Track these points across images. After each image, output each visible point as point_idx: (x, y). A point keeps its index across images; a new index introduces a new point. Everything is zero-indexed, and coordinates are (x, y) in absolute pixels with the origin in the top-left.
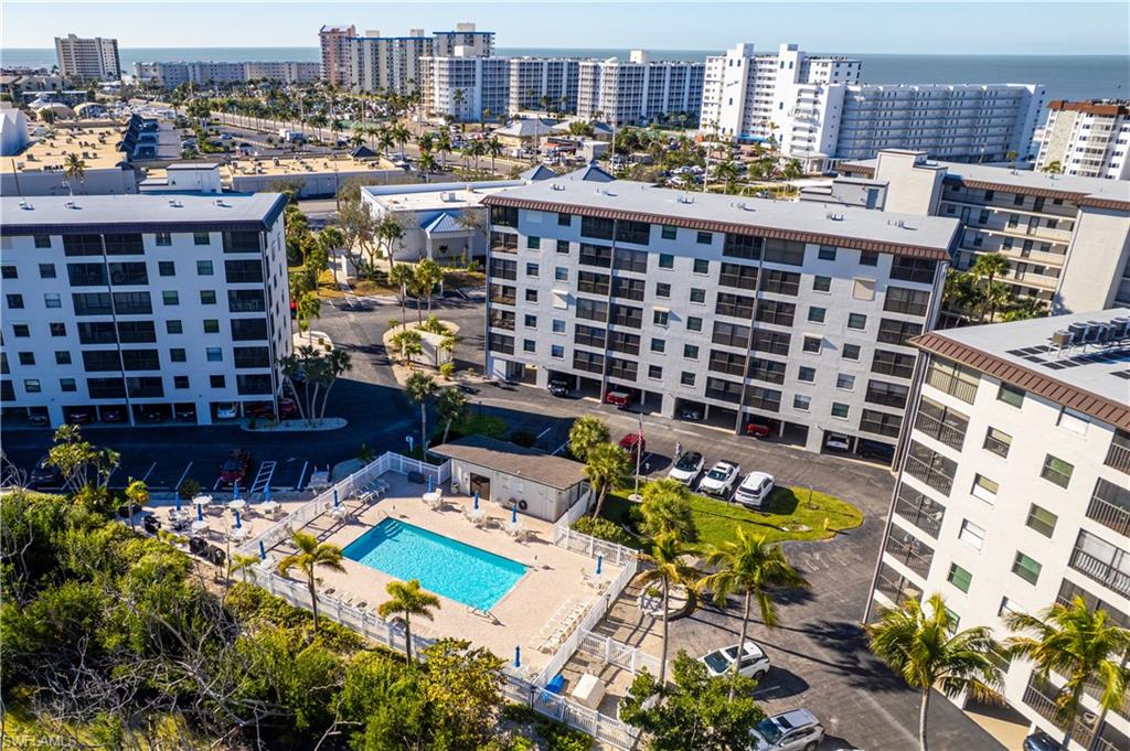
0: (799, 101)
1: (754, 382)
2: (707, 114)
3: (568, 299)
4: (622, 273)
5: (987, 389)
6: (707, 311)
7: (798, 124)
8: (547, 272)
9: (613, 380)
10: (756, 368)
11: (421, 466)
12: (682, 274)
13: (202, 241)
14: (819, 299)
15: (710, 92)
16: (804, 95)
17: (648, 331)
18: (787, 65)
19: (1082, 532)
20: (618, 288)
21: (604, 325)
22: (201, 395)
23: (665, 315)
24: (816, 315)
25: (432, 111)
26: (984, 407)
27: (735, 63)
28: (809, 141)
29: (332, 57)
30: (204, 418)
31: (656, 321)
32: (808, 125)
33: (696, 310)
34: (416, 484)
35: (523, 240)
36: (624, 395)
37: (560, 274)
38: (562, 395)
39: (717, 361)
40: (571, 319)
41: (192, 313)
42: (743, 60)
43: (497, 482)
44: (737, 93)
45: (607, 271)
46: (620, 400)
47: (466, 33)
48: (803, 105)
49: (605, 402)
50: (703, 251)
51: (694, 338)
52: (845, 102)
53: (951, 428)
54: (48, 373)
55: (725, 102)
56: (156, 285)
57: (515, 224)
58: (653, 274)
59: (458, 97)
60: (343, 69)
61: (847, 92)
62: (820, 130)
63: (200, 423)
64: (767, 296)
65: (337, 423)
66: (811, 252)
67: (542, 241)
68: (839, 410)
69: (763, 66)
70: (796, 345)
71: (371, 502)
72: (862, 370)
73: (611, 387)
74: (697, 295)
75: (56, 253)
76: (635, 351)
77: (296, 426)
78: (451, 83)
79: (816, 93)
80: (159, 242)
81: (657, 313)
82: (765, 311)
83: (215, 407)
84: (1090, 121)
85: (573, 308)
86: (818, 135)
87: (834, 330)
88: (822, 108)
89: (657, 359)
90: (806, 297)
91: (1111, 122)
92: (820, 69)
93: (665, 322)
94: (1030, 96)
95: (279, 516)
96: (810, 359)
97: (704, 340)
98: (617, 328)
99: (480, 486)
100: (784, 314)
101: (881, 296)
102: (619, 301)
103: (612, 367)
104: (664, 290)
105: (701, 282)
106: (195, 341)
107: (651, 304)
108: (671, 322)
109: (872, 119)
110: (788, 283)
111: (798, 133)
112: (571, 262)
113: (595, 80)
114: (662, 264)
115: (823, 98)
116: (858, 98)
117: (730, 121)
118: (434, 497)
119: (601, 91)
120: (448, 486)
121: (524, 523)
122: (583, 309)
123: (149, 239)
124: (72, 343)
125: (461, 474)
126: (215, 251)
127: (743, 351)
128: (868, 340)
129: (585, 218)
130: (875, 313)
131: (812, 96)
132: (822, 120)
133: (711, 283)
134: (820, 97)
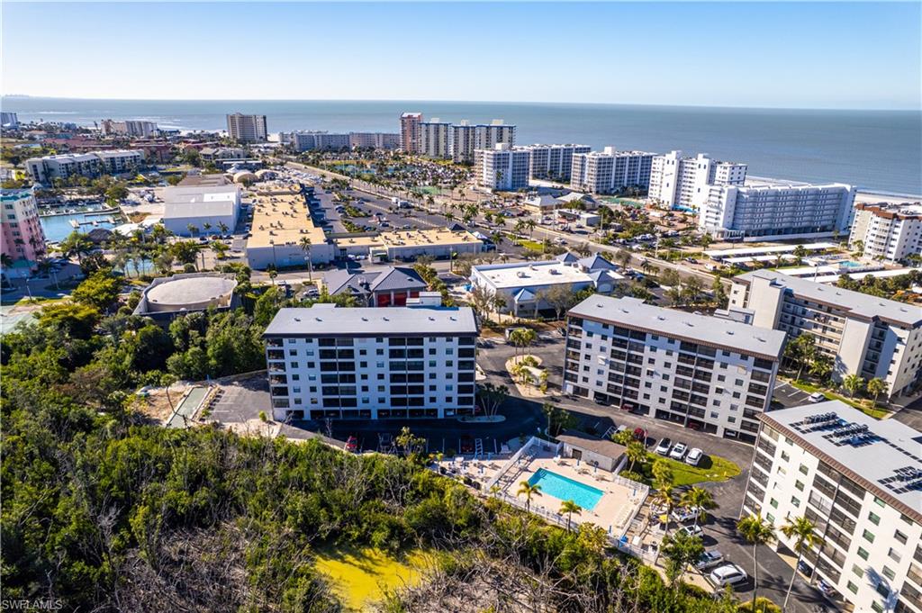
0: (710, 195)
1: (693, 405)
2: (654, 192)
3: (606, 361)
4: (632, 352)
5: (782, 438)
6: (672, 372)
7: (709, 209)
8: (596, 348)
9: (626, 398)
10: (694, 399)
11: (549, 444)
12: (660, 356)
13: (449, 340)
14: (723, 372)
15: (655, 178)
16: (713, 193)
17: (644, 378)
18: (702, 166)
19: (812, 491)
20: (630, 358)
21: (623, 374)
22: (441, 405)
23: (652, 372)
24: (721, 378)
25: (482, 183)
26: (781, 444)
27: (671, 162)
28: (716, 219)
29: (408, 133)
30: (441, 415)
31: (648, 374)
32: (715, 210)
33: (667, 371)
34: (547, 452)
35: (584, 333)
36: (631, 406)
37: (602, 349)
38: (601, 404)
39: (676, 394)
40: (607, 369)
41: (441, 370)
42: (676, 161)
43: (585, 453)
44: (672, 180)
45: (626, 351)
46: (630, 408)
47: (498, 127)
48: (712, 198)
49: (622, 408)
50: (671, 346)
51: (665, 383)
52: (737, 197)
53: (771, 449)
54: (374, 395)
55: (664, 184)
56: (427, 358)
57: (581, 326)
58: (647, 354)
59: (499, 176)
60: (415, 141)
61: (739, 192)
62: (723, 214)
63: (439, 417)
64: (699, 368)
65: (501, 418)
66: (719, 352)
67: (594, 335)
68: (731, 420)
69: (688, 165)
70: (712, 390)
71: (531, 461)
72: (741, 404)
73: (625, 402)
74: (667, 365)
75: (385, 345)
76: (637, 387)
77: (483, 419)
78: (494, 168)
79: (720, 192)
80: (430, 341)
81: (648, 371)
82: (698, 375)
83: (446, 410)
84: (879, 219)
85: (608, 365)
86: (722, 216)
87: (728, 385)
88: (724, 201)
89: (648, 391)
90: (717, 370)
91: (889, 222)
92: (723, 170)
93: (652, 375)
94: (848, 193)
95: (495, 467)
96: (718, 397)
97: (670, 384)
98: (629, 376)
99: (577, 455)
100: (707, 376)
101: (750, 374)
102: (630, 364)
103: (626, 392)
104: (651, 361)
105: (668, 359)
106: (441, 382)
107: (646, 367)
108: (654, 375)
109: (754, 207)
110: (710, 364)
111: (709, 214)
112: (608, 344)
113: (582, 165)
114: (651, 350)
115: (724, 195)
116: (745, 196)
117: (667, 196)
118: (558, 459)
119: (586, 172)
120: (561, 452)
121: (599, 472)
122: (612, 366)
123: (426, 340)
124: (387, 383)
125: (568, 449)
126: (455, 344)
127: (688, 391)
128: (744, 391)
129: (615, 327)
130: (747, 380)
131: (718, 194)
132: (724, 208)
133: (674, 360)
134: (722, 195)
